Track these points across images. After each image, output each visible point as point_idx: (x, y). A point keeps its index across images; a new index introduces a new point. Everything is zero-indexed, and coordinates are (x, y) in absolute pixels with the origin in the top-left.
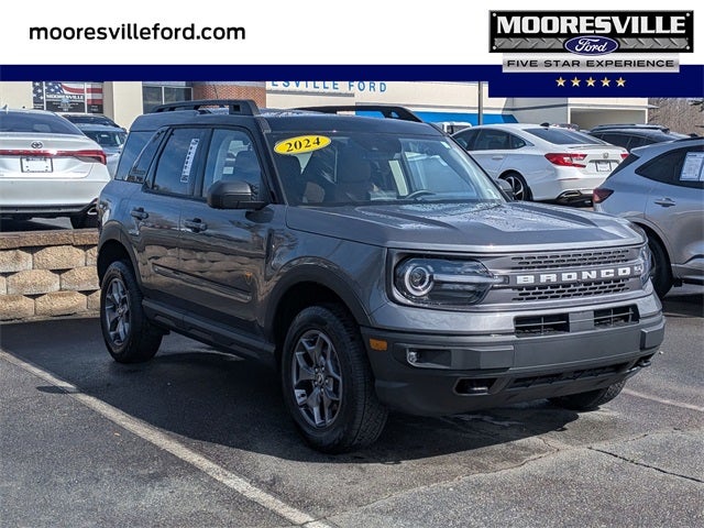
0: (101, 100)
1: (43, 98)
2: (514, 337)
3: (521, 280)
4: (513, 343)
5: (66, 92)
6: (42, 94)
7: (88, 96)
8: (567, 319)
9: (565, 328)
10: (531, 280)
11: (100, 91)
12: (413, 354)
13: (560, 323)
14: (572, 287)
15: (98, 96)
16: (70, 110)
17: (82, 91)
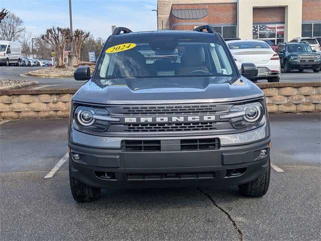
0: (283, 32)
1: (258, 33)
2: (120, 151)
3: (127, 120)
4: (119, 154)
5: (268, 29)
6: (257, 31)
7: (277, 30)
8: (160, 144)
9: (159, 148)
10: (134, 120)
11: (283, 27)
12: (77, 155)
13: (155, 145)
14: (166, 126)
15: (281, 30)
16: (269, 37)
17: (275, 28)
